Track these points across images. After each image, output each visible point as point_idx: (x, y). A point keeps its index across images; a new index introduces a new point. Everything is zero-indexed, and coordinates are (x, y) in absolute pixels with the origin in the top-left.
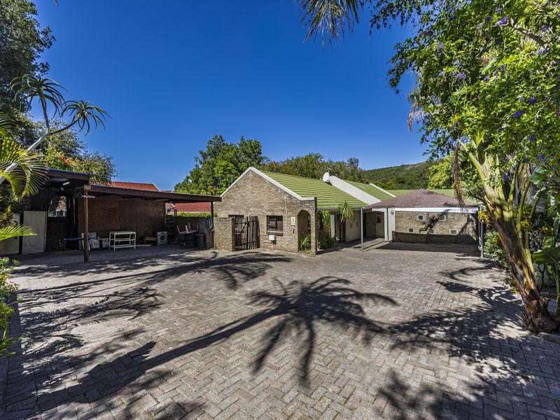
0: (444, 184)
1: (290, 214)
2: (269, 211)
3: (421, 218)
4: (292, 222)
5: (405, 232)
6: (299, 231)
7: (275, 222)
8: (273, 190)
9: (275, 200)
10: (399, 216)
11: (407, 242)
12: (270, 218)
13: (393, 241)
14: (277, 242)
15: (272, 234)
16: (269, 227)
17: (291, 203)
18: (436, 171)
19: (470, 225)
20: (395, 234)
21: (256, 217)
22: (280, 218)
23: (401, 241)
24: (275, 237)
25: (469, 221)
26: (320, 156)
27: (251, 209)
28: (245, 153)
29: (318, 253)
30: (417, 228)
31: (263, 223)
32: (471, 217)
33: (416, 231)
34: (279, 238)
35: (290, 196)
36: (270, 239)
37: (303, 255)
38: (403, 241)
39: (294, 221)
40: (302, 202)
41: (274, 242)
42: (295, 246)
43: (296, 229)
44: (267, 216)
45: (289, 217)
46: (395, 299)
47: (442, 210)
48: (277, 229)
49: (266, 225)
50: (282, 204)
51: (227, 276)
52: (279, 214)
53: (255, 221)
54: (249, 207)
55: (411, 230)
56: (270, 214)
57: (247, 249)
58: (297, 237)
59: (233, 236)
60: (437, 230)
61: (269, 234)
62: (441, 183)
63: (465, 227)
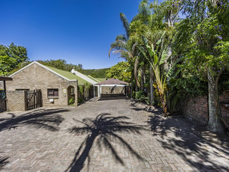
0: (111, 77)
1: (63, 87)
2: (49, 86)
3: (110, 88)
4: (63, 92)
5: (105, 93)
6: (68, 96)
7: (53, 92)
8: (52, 75)
9: (53, 80)
10: (103, 88)
11: (106, 97)
12: (49, 90)
13: (101, 97)
14: (55, 102)
15: (51, 98)
16: (49, 95)
17: (64, 82)
18: (108, 72)
19: (123, 90)
20: (102, 95)
21: (40, 90)
22: (57, 90)
23: (104, 97)
24: (54, 100)
25: (123, 89)
26: (65, 61)
27: (36, 86)
28: (15, 53)
29: (78, 105)
30: (109, 92)
31: (45, 93)
32: (124, 88)
33: (108, 93)
34: (55, 100)
35: (63, 79)
36: (50, 101)
37: (71, 107)
38: (105, 97)
39: (65, 91)
40: (70, 82)
41: (53, 103)
42: (66, 103)
43: (67, 95)
44: (48, 89)
45: (62, 89)
46: (128, 117)
47: (114, 85)
48: (54, 96)
49: (47, 94)
50: (58, 82)
51: (41, 125)
52: (56, 88)
53: (39, 92)
54: (33, 84)
55: (107, 93)
56: (50, 88)
57: (34, 108)
58: (67, 99)
59: (25, 102)
60: (115, 92)
61: (49, 99)
62: (110, 76)
63: (122, 91)
